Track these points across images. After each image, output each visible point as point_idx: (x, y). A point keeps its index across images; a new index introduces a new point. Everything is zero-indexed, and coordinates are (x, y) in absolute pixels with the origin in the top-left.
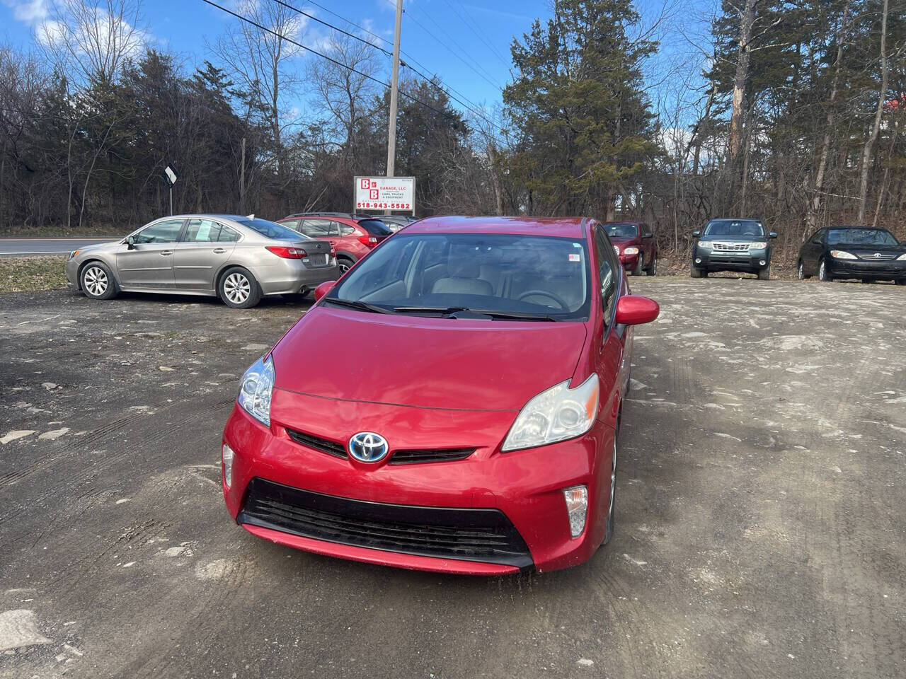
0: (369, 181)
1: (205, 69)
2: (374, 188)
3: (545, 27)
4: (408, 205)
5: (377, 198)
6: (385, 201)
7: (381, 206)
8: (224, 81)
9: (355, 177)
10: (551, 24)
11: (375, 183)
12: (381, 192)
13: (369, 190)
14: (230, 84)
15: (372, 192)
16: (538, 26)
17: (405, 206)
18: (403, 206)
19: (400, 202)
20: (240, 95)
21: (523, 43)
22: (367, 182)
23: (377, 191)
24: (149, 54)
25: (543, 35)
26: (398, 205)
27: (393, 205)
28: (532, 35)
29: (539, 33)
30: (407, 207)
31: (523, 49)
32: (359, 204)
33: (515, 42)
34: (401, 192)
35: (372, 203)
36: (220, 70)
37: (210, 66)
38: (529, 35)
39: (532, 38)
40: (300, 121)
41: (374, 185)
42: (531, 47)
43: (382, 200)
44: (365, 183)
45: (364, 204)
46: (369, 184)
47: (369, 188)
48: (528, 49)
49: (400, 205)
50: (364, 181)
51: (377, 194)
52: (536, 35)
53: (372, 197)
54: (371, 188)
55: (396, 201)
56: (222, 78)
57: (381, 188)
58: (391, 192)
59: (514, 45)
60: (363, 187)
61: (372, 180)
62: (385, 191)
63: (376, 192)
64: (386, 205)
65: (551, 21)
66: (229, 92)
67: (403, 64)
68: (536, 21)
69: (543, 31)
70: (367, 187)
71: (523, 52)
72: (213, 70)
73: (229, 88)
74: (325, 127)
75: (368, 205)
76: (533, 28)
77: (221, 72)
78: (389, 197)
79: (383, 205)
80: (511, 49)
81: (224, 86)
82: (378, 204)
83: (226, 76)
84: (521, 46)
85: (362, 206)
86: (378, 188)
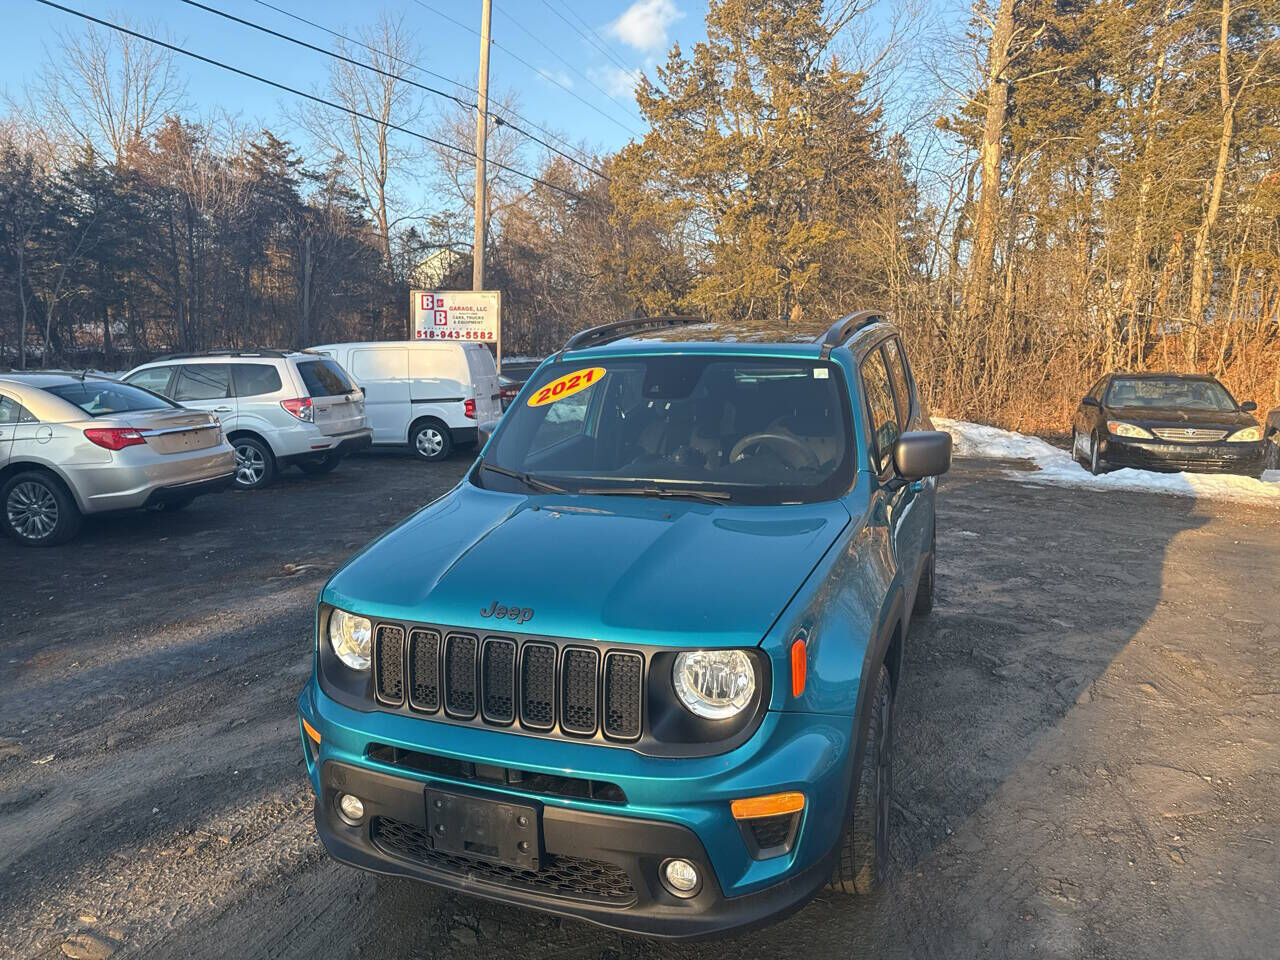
0: (432, 296)
1: (264, 142)
2: (440, 309)
3: (689, 56)
4: (491, 334)
5: (445, 324)
6: (457, 327)
7: (449, 335)
8: (291, 158)
9: (412, 292)
10: (698, 49)
11: (442, 301)
12: (449, 314)
13: (433, 311)
14: (299, 161)
15: (438, 314)
16: (679, 55)
17: (487, 336)
18: (483, 335)
19: (479, 329)
20: (315, 177)
21: (656, 82)
22: (430, 299)
23: (445, 312)
24: (169, 121)
25: (686, 67)
26: (475, 333)
27: (468, 333)
28: (668, 67)
29: (681, 66)
30: (490, 337)
31: (657, 91)
32: (419, 332)
33: (644, 80)
34: (480, 314)
36: (285, 144)
37: (271, 137)
38: (664, 68)
39: (668, 72)
40: (420, 214)
41: (440, 303)
42: (670, 89)
43: (451, 327)
44: (427, 301)
45: (425, 333)
46: (432, 302)
47: (432, 308)
48: (665, 90)
49: (479, 335)
50: (425, 298)
51: (445, 318)
52: (676, 68)
53: (438, 322)
54: (436, 308)
55: (472, 328)
56: (288, 153)
57: (451, 308)
58: (466, 315)
59: (642, 84)
60: (425, 306)
61: (437, 296)
62: (457, 313)
63: (443, 314)
64: (457, 333)
65: (698, 44)
66: (299, 173)
67: (500, 122)
68: (676, 47)
69: (685, 62)
70: (431, 306)
71: (657, 97)
72: (275, 144)
73: (300, 167)
74: (451, 221)
75: (432, 334)
76: (670, 57)
77: (287, 146)
78: (462, 322)
79: (454, 335)
80: (636, 91)
81: (292, 164)
82: (447, 333)
83: (293, 151)
84: (654, 87)
85: (423, 336)
86: (446, 308)
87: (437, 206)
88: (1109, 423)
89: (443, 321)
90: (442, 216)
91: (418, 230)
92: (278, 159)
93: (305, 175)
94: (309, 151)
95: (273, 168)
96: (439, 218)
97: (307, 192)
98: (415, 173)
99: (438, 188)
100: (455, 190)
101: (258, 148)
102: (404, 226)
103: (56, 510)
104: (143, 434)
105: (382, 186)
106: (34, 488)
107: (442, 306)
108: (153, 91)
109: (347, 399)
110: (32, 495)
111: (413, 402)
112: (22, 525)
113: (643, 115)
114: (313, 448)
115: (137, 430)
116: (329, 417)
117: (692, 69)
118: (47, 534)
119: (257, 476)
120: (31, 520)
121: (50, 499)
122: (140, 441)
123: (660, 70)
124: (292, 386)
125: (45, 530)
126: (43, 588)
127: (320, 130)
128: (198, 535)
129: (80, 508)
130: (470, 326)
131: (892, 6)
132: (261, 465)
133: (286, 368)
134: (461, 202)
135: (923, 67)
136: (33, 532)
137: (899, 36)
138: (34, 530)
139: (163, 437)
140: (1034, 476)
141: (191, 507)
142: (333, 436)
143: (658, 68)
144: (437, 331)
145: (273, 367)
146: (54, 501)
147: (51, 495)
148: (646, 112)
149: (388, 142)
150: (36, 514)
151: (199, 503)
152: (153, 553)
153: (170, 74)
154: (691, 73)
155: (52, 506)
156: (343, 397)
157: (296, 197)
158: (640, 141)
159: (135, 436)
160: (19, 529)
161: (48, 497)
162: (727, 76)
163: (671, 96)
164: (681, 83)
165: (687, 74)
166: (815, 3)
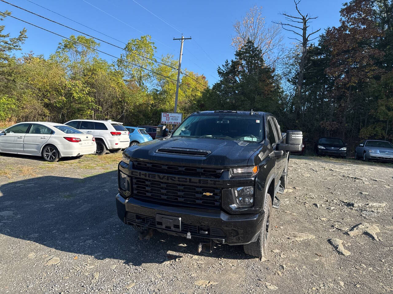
6: (172, 121)
7: (170, 123)
9: (161, 113)
10: (232, 61)
11: (168, 115)
12: (170, 118)
15: (167, 118)
16: (227, 62)
18: (178, 123)
19: (177, 121)
21: (222, 68)
25: (229, 65)
26: (176, 123)
27: (174, 123)
31: (222, 70)
32: (162, 122)
33: (219, 67)
34: (177, 118)
35: (167, 122)
39: (225, 66)
42: (225, 70)
43: (170, 121)
45: (164, 121)
47: (166, 116)
50: (164, 114)
52: (227, 65)
53: (167, 120)
55: (175, 121)
58: (174, 118)
59: (219, 68)
60: (164, 116)
61: (167, 114)
62: (172, 118)
65: (232, 60)
68: (227, 60)
69: (229, 64)
71: (222, 71)
86: (169, 116)
143: (223, 65)
148: (219, 75)
158: (219, 82)
164: (228, 68)
165: (229, 66)
166: (260, 52)
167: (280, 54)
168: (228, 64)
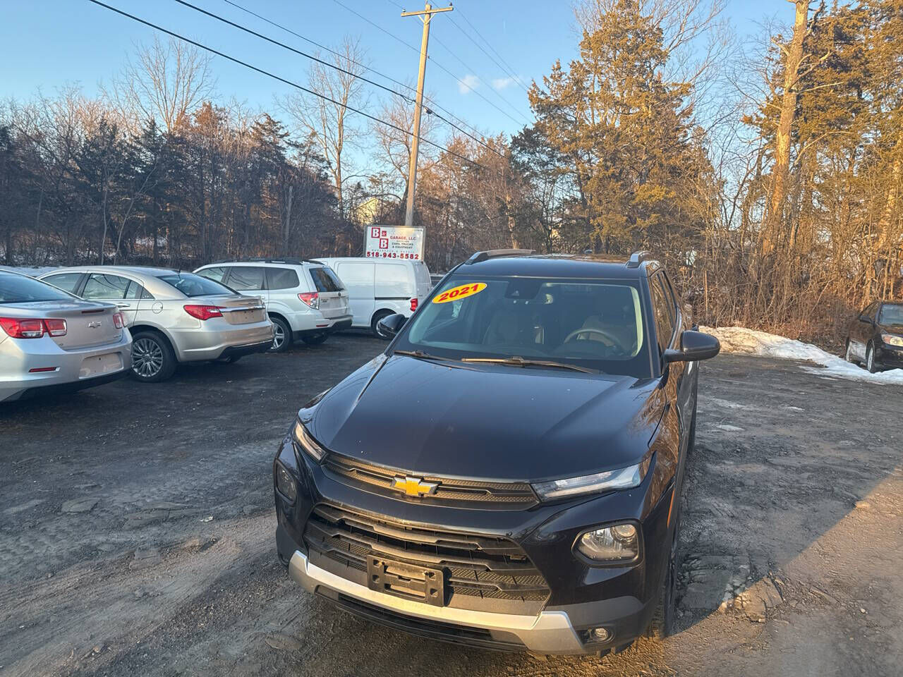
0: (379, 229)
1: (263, 120)
2: (384, 237)
3: (567, 69)
4: (417, 255)
6: (395, 250)
7: (389, 256)
8: (281, 132)
10: (573, 65)
11: (385, 232)
12: (390, 241)
13: (379, 239)
14: (287, 135)
15: (382, 241)
16: (559, 68)
17: (415, 257)
18: (412, 256)
20: (296, 146)
21: (542, 86)
22: (378, 231)
23: (387, 240)
24: (204, 105)
25: (564, 77)
26: (407, 255)
27: (402, 255)
28: (551, 77)
30: (417, 258)
31: (543, 93)
32: (369, 253)
33: (534, 85)
34: (411, 242)
37: (269, 118)
38: (548, 77)
39: (551, 80)
40: (364, 173)
41: (384, 234)
42: (552, 91)
43: (391, 250)
44: (376, 232)
45: (373, 253)
46: (379, 233)
47: (379, 237)
48: (548, 92)
50: (374, 230)
51: (387, 243)
52: (557, 77)
53: (382, 246)
54: (381, 237)
55: (405, 251)
56: (279, 129)
57: (391, 237)
58: (401, 242)
59: (533, 88)
60: (374, 235)
61: (382, 229)
62: (395, 241)
63: (386, 241)
64: (395, 254)
66: (286, 142)
67: (429, 112)
68: (558, 63)
69: (564, 73)
70: (377, 235)
71: (542, 97)
72: (271, 122)
73: (286, 138)
74: (384, 179)
75: (377, 254)
76: (553, 70)
77: (279, 124)
78: (399, 247)
79: (392, 255)
80: (528, 93)
81: (282, 136)
82: (388, 254)
83: (283, 128)
84: (541, 90)
85: (371, 255)
86: (388, 237)
87: (375, 169)
88: (883, 336)
89: (386, 246)
90: (378, 175)
91: (362, 184)
92: (273, 132)
93: (289, 144)
94: (294, 129)
95: (269, 138)
96: (376, 177)
97: (290, 155)
98: (361, 145)
99: (376, 156)
100: (388, 158)
101: (260, 125)
102: (353, 181)
103: (162, 358)
104: (221, 310)
105: (339, 154)
106: (148, 343)
107: (386, 235)
108: (194, 86)
109: (340, 295)
110: (146, 347)
111: (376, 299)
112: (138, 367)
113: (532, 109)
114: (318, 326)
115: (217, 308)
116: (328, 306)
117: (569, 78)
118: (155, 374)
119: (279, 344)
120: (144, 364)
121: (159, 351)
122: (219, 315)
123: (546, 79)
124: (306, 284)
125: (153, 371)
126: (161, 409)
127: (299, 114)
128: (251, 380)
129: (178, 358)
130: (404, 249)
131: (709, 38)
132: (282, 336)
133: (302, 271)
134: (391, 166)
135: (727, 80)
136: (145, 372)
137: (712, 58)
138: (146, 371)
139: (234, 313)
140: (825, 372)
141: (239, 362)
142: (330, 319)
143: (544, 77)
144: (381, 253)
145: (294, 271)
146: (161, 352)
147: (159, 348)
148: (534, 107)
149: (344, 124)
150: (148, 360)
151: (244, 360)
152: (225, 390)
153: (206, 74)
154: (568, 81)
155: (160, 355)
156: (337, 293)
157: (284, 158)
158: (531, 127)
159: (216, 312)
160: (136, 370)
161: (157, 350)
162: (593, 84)
163: (552, 96)
164: (560, 87)
165: (565, 82)
166: (658, 35)
167: (714, 51)
168: (561, 75)
